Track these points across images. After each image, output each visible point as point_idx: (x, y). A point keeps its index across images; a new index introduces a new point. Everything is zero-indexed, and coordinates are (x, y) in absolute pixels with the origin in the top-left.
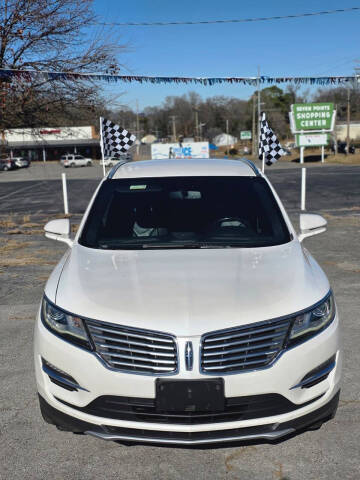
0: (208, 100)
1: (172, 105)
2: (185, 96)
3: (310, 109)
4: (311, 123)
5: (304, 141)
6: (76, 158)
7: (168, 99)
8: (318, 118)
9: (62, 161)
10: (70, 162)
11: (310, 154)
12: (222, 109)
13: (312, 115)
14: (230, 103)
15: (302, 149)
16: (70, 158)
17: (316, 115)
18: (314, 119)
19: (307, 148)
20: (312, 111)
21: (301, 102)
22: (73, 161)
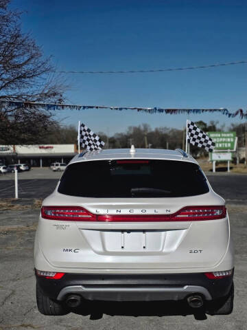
0: (156, 129)
1: (132, 132)
2: (140, 126)
3: (219, 135)
4: (220, 145)
5: (215, 157)
6: (61, 165)
7: (130, 128)
8: (225, 142)
9: (52, 167)
10: (57, 167)
12: (166, 135)
13: (221, 139)
14: (170, 132)
15: (214, 163)
16: (57, 165)
17: (224, 140)
18: (222, 142)
19: (217, 163)
20: (221, 137)
22: (59, 167)
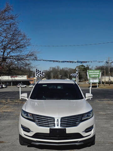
0: (63, 69)
1: (51, 70)
2: (55, 67)
3: (93, 71)
4: (94, 76)
5: (92, 81)
6: (22, 85)
7: (51, 68)
8: (96, 74)
9: (17, 86)
10: (20, 86)
11: (93, 85)
12: (67, 71)
13: (94, 73)
14: (69, 70)
15: (91, 83)
16: (20, 85)
17: (95, 73)
18: (94, 74)
19: (93, 83)
20: (94, 72)
21: (91, 69)
22: (21, 86)
